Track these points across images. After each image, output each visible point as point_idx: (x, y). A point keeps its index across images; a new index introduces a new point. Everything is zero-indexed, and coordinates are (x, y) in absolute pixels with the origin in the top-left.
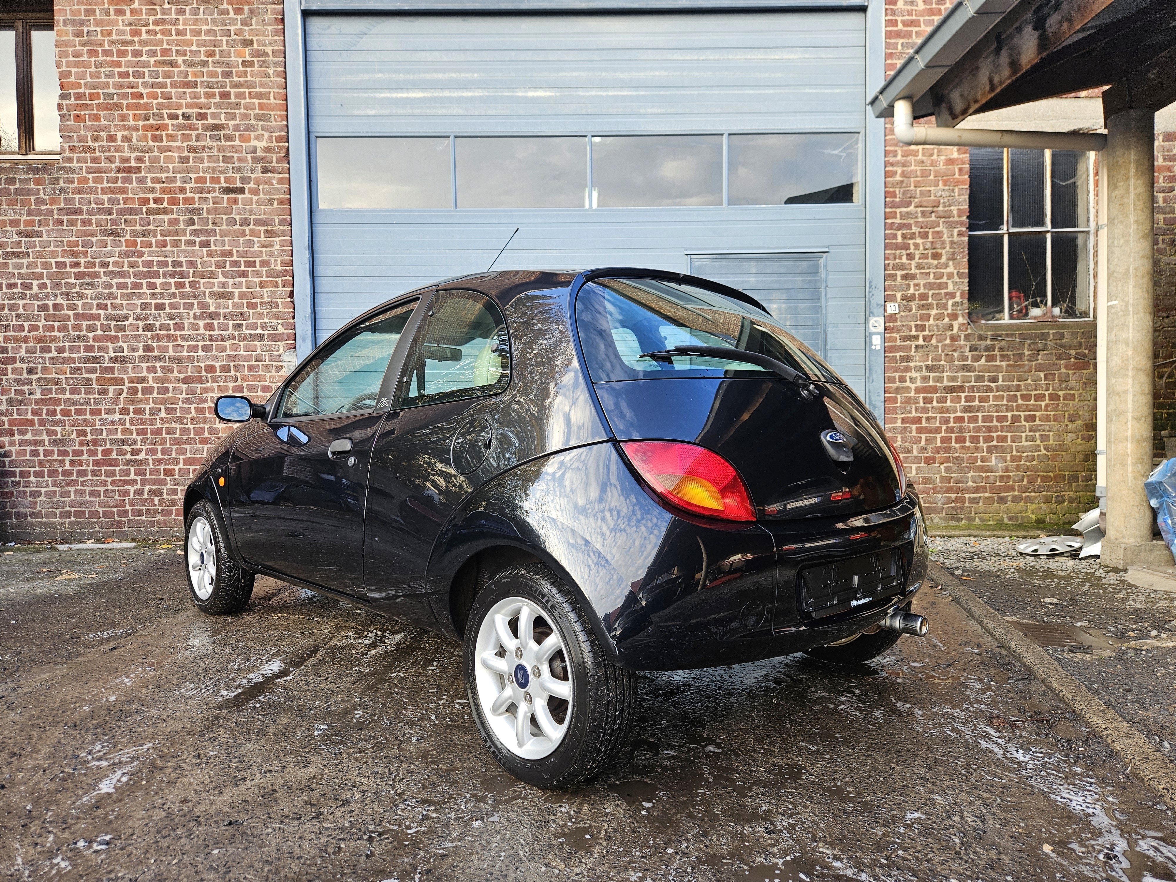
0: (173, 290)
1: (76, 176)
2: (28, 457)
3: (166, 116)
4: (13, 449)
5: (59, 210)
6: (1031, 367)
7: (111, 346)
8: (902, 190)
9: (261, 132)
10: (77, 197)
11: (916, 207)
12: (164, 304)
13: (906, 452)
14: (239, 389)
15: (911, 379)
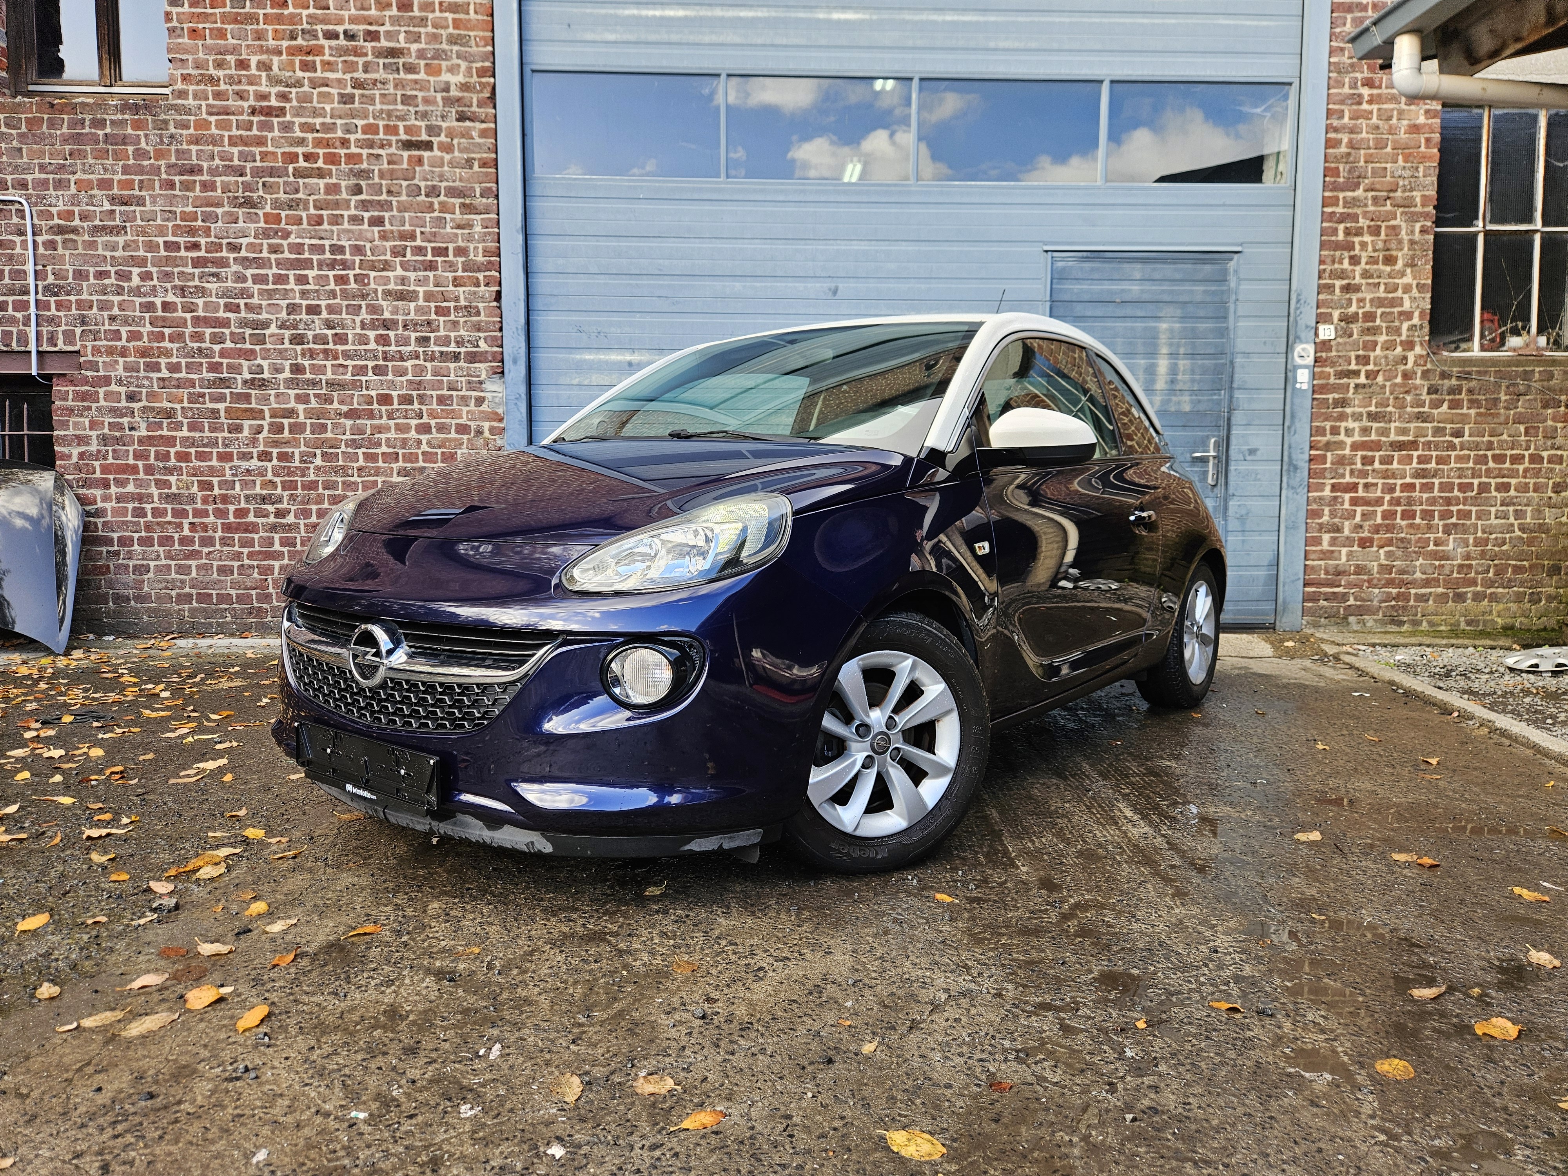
0: (332, 286)
1: (192, 118)
2: (129, 518)
3: (320, 35)
4: (108, 505)
5: (169, 166)
6: (1508, 417)
7: (245, 364)
8: (1348, 166)
9: (455, 61)
10: (194, 148)
11: (1366, 191)
12: (319, 306)
13: (1334, 531)
14: (425, 429)
15: (1347, 430)
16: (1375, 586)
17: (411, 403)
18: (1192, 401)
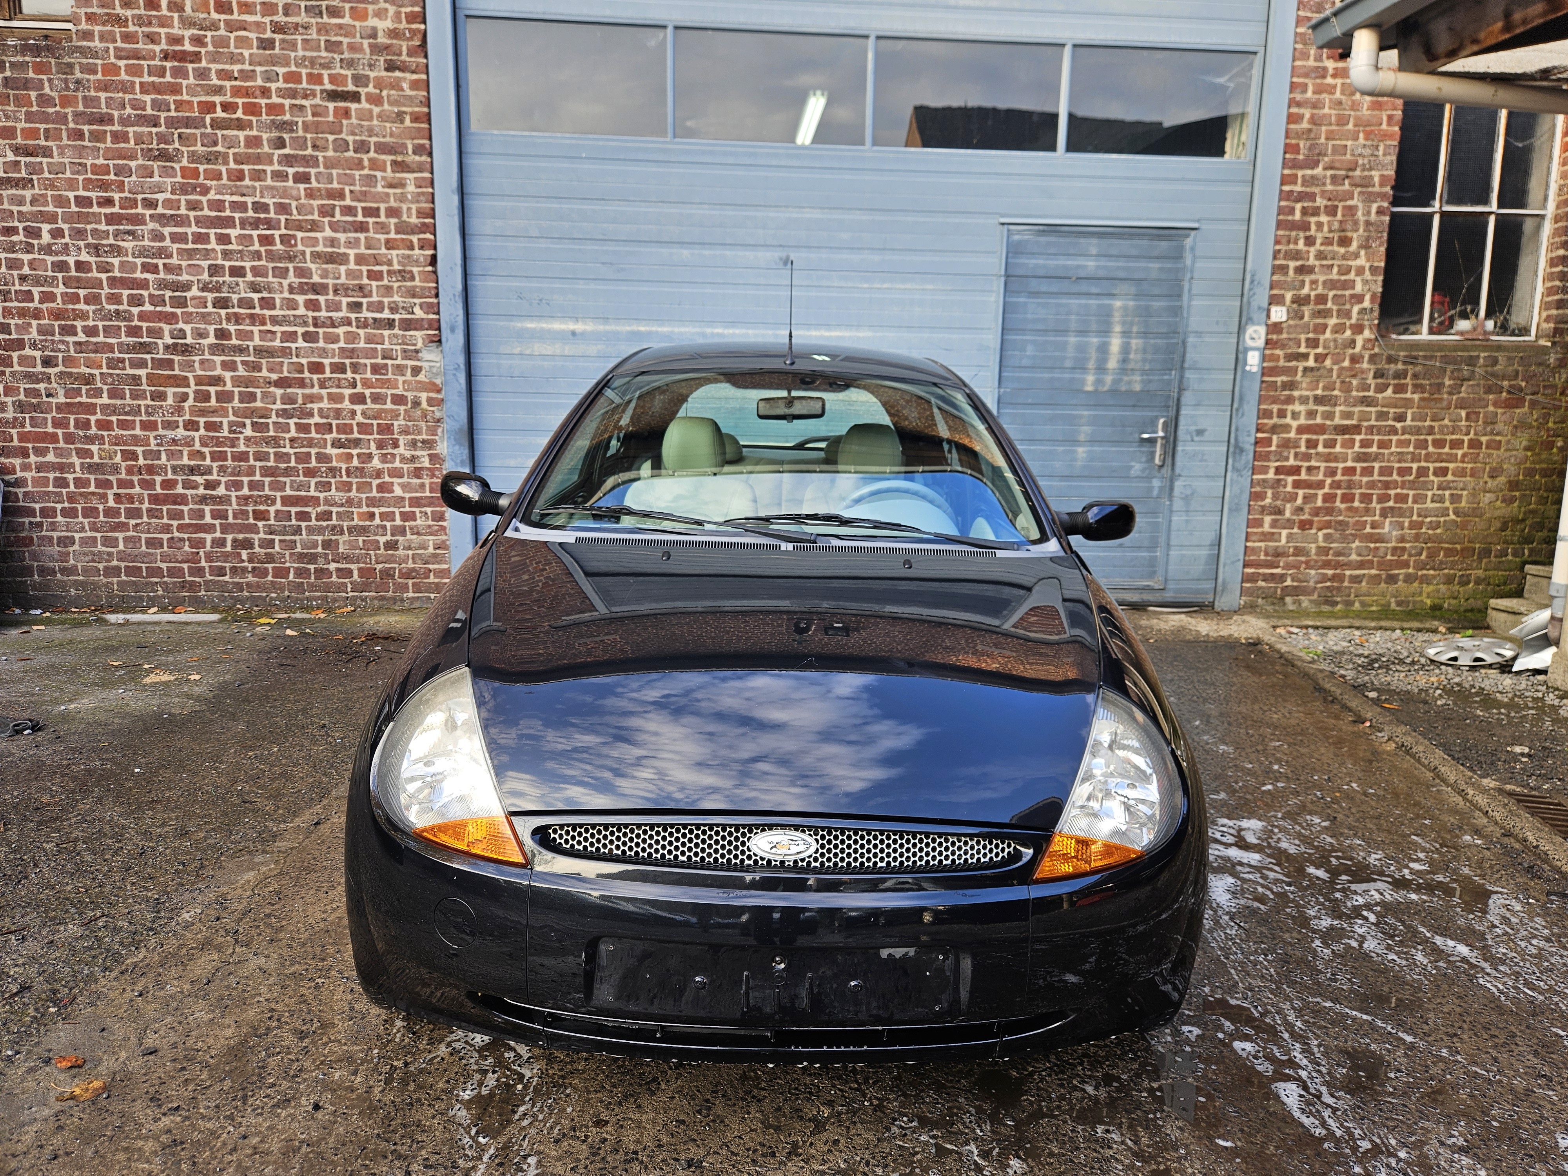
0: (257, 246)
1: (99, 62)
2: (51, 489)
4: (28, 475)
5: (76, 115)
6: (1450, 403)
7: (166, 328)
8: (1308, 143)
9: (383, 5)
10: (103, 95)
11: (1325, 169)
12: (243, 268)
13: (1275, 514)
14: (359, 399)
15: (1293, 413)
16: (1311, 568)
17: (344, 371)
18: (1142, 381)
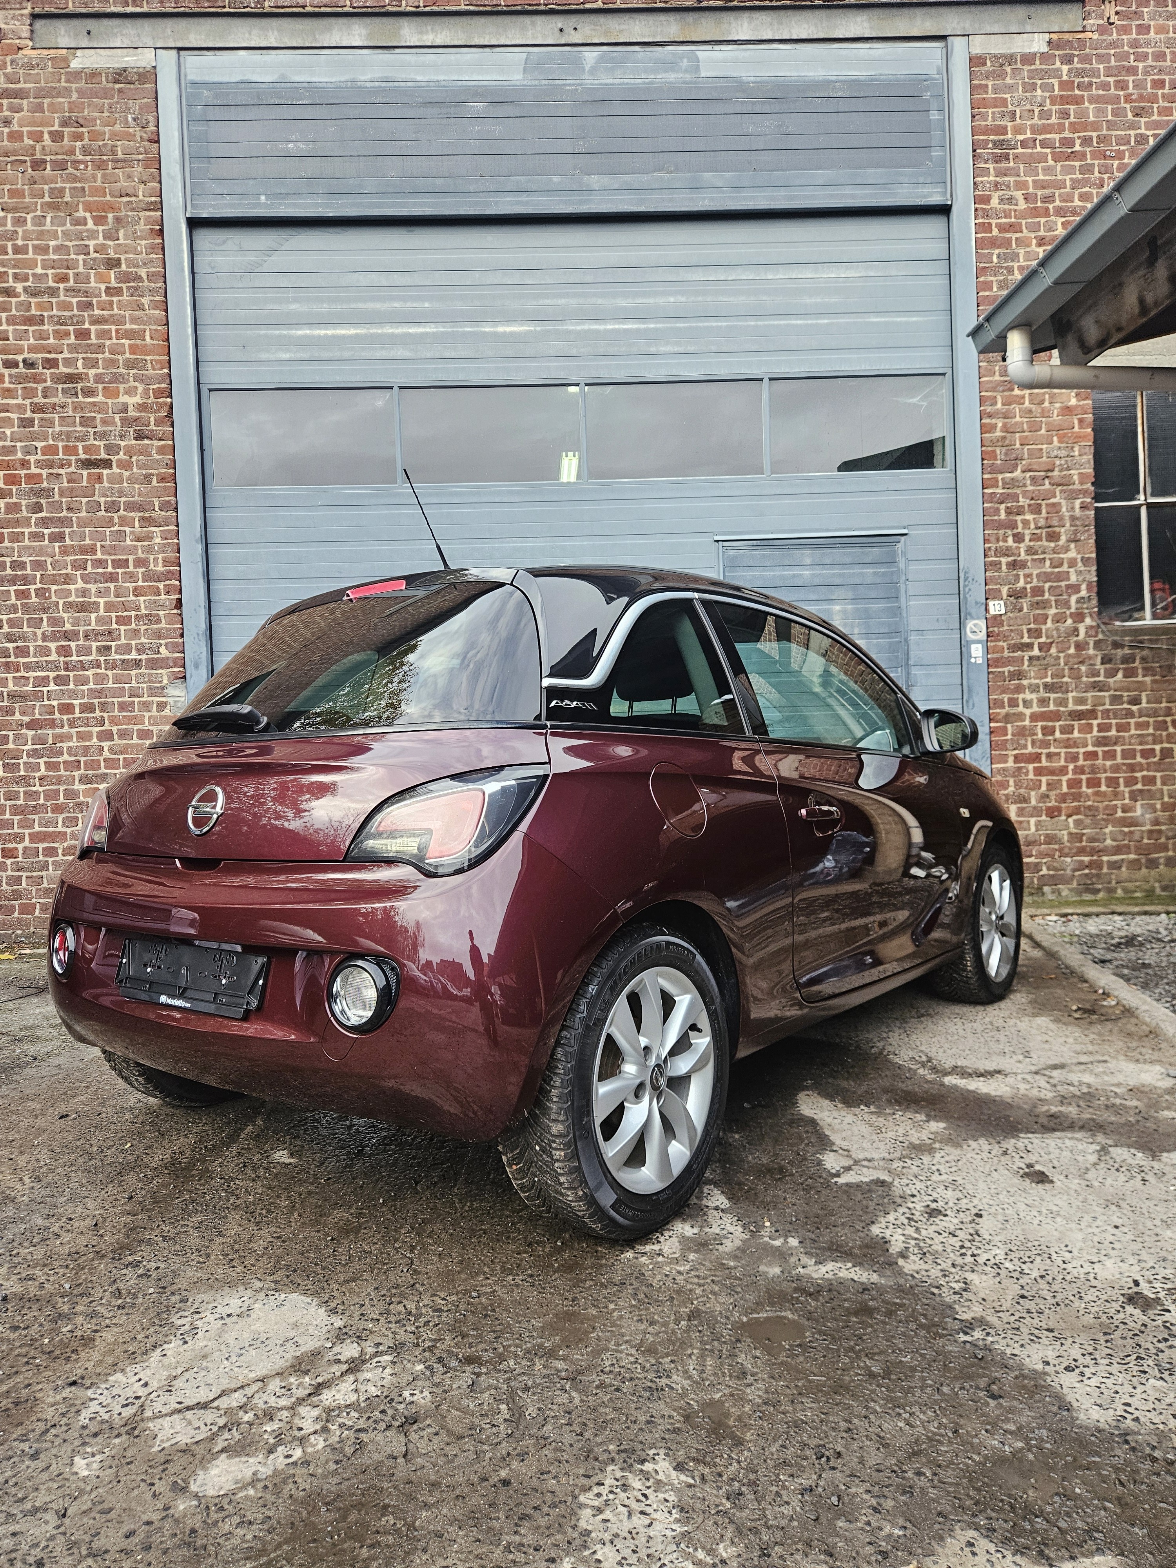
0: (13, 601)
8: (1004, 450)
9: (132, 384)
11: (1024, 471)
13: (1020, 802)
14: (107, 736)
15: (1024, 701)
16: (1066, 855)
17: (93, 711)
